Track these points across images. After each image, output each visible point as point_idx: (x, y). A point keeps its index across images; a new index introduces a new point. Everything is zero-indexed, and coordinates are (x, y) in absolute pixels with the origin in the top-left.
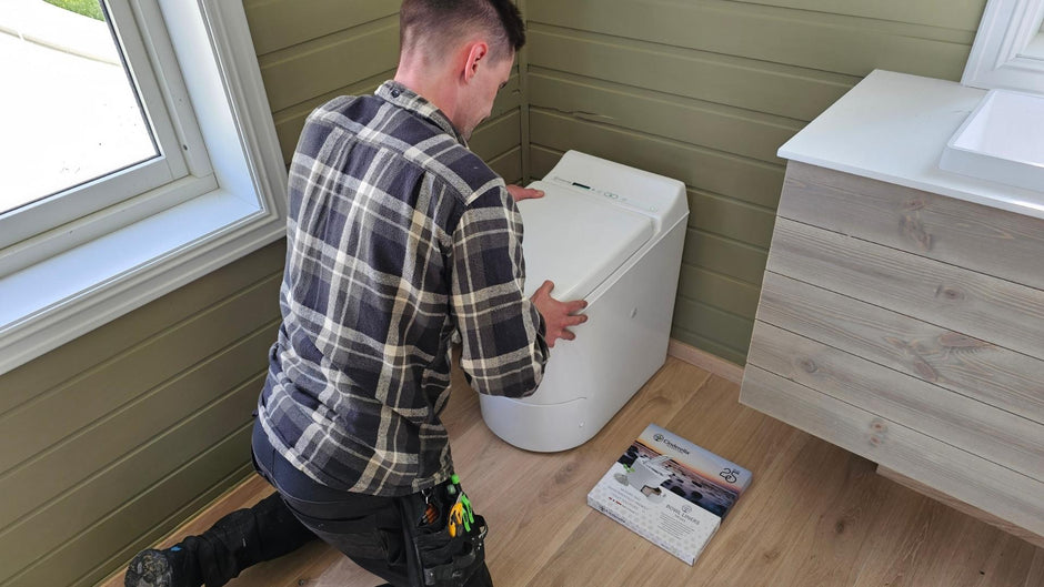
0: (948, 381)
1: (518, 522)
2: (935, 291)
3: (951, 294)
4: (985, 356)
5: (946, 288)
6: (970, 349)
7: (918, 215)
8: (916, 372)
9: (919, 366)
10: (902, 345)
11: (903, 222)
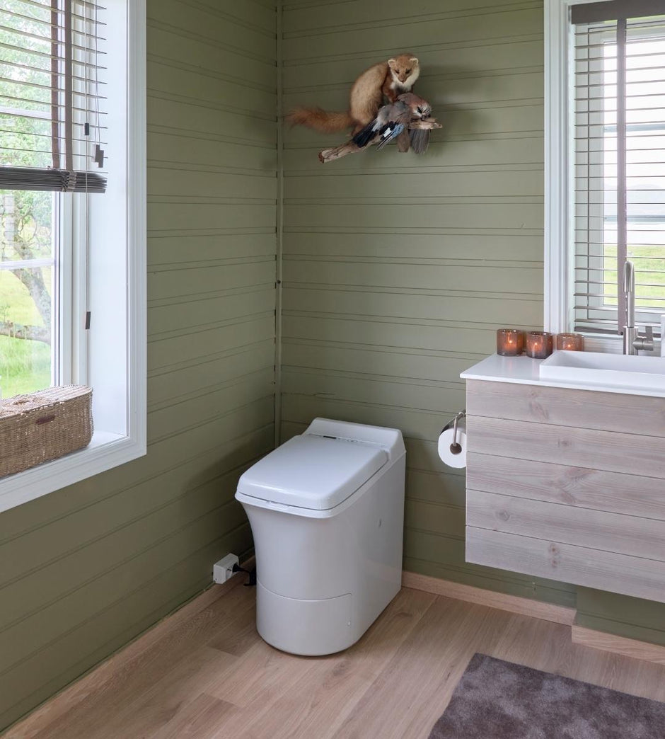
0: (581, 502)
1: (310, 703)
2: (557, 443)
3: (565, 443)
4: (593, 478)
5: (562, 440)
6: (583, 476)
7: (537, 400)
8: (563, 501)
9: (562, 495)
10: (551, 484)
11: (531, 405)
